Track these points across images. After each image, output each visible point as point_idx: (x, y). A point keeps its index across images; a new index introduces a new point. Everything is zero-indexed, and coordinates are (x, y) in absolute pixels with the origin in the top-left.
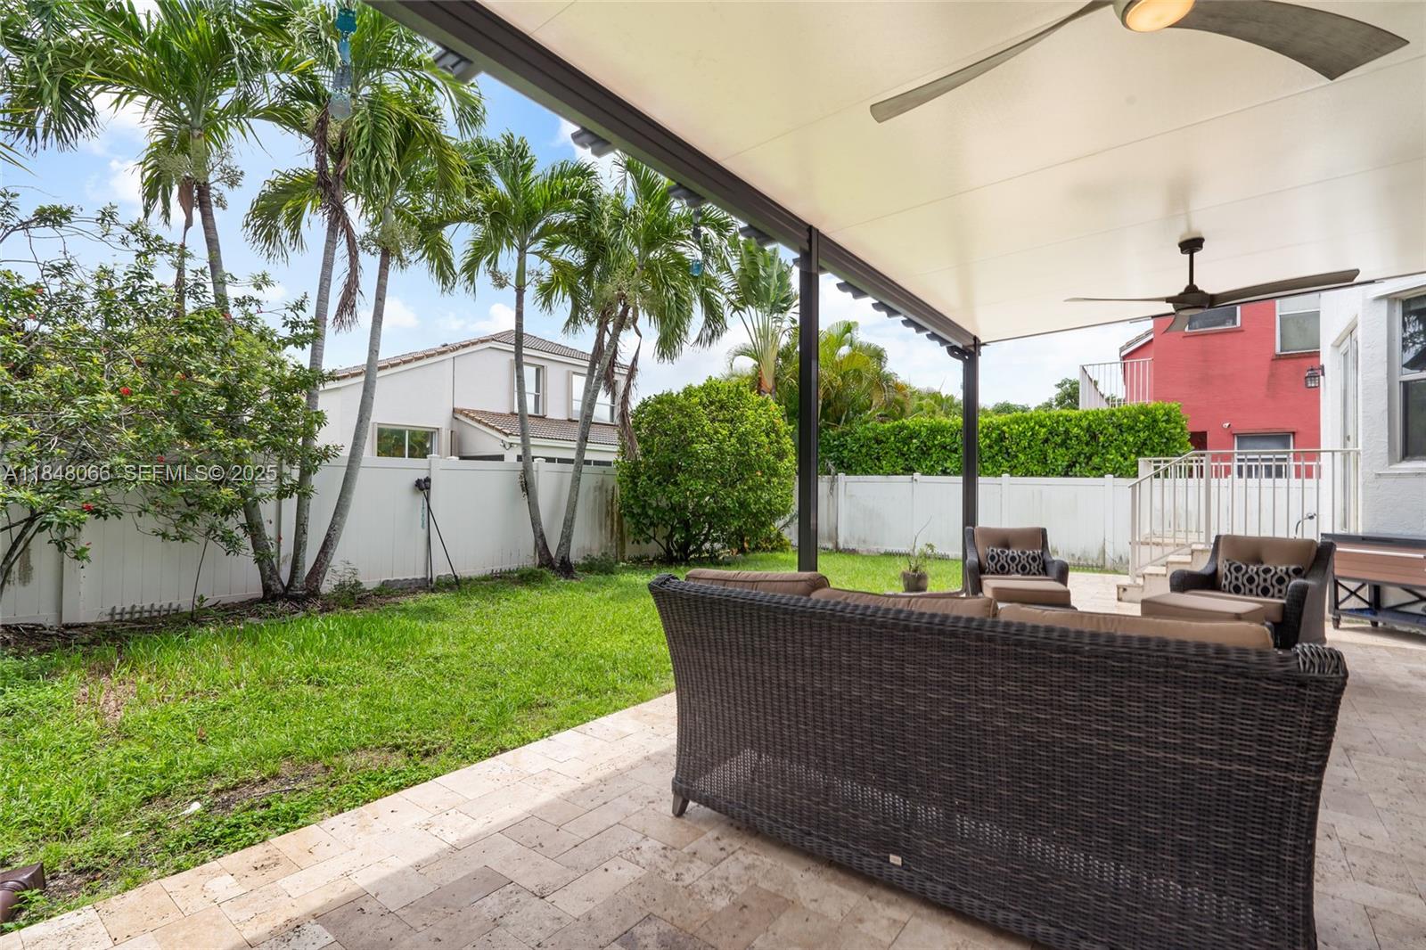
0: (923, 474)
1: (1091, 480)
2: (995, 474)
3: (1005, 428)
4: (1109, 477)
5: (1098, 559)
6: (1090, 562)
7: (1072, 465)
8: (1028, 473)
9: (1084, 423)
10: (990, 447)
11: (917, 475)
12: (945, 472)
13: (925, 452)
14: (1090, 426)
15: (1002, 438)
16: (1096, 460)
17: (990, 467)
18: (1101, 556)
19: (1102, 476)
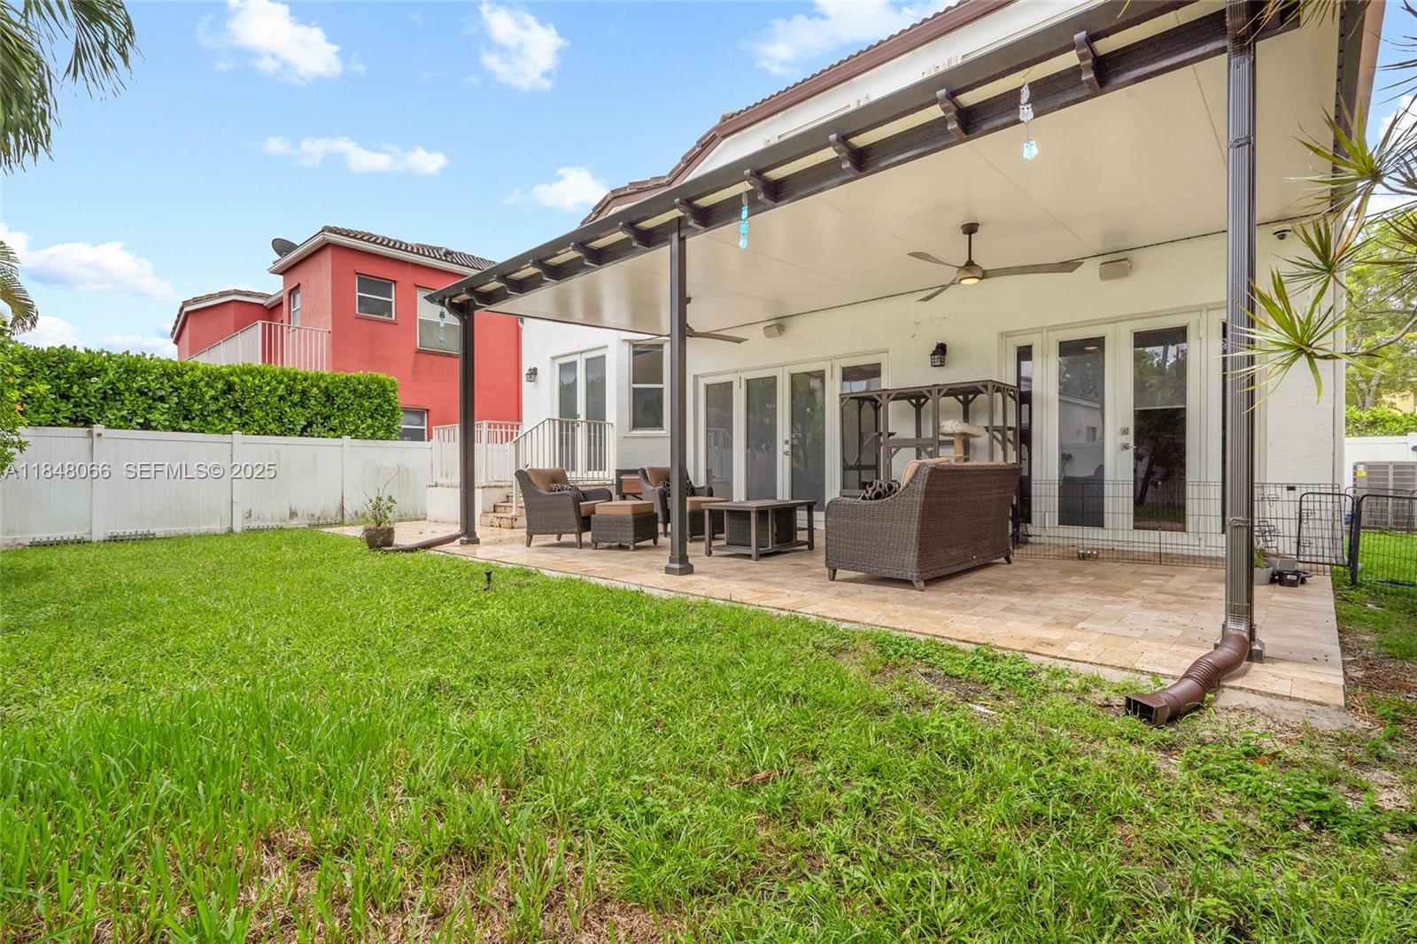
0: (108, 427)
1: (329, 441)
2: (223, 431)
3: (234, 379)
4: (346, 438)
5: (337, 516)
6: (329, 521)
7: (310, 424)
8: (263, 431)
9: (323, 385)
10: (215, 399)
11: (98, 428)
12: (146, 426)
13: (111, 395)
14: (326, 388)
15: (230, 388)
16: (335, 422)
17: (217, 422)
18: (340, 514)
19: (339, 437)
